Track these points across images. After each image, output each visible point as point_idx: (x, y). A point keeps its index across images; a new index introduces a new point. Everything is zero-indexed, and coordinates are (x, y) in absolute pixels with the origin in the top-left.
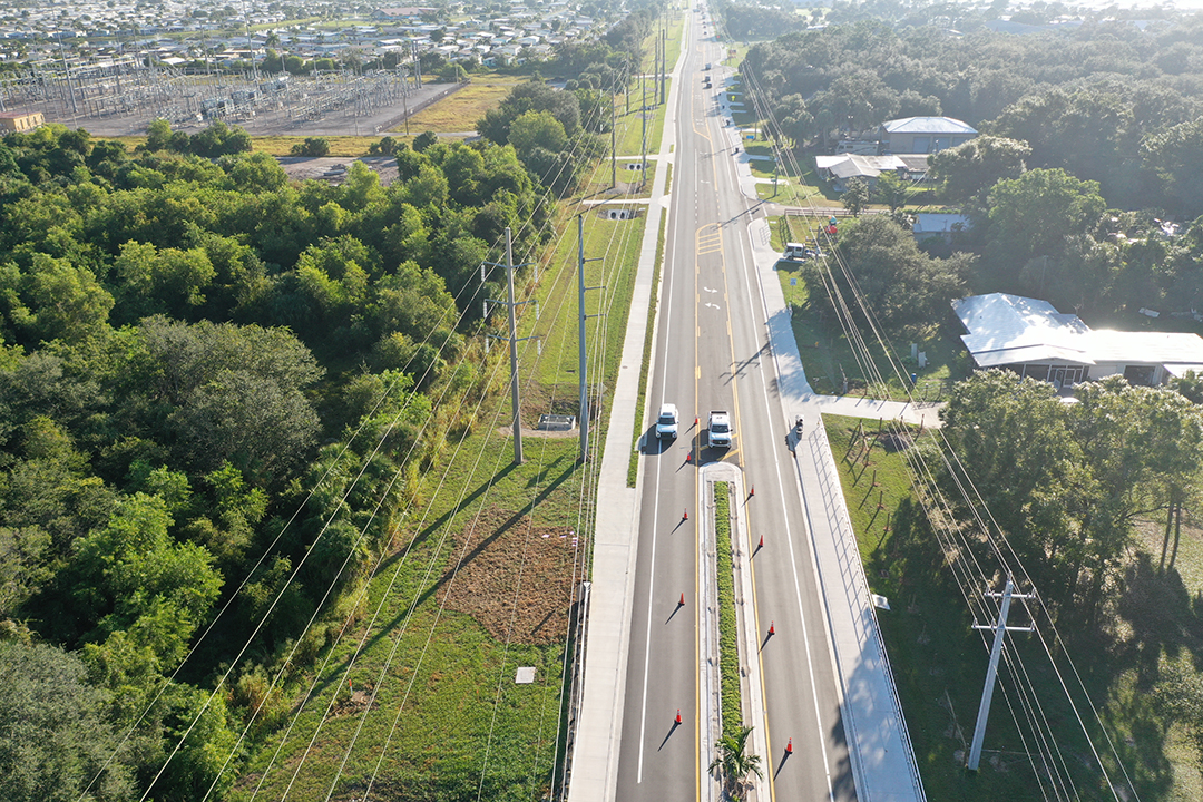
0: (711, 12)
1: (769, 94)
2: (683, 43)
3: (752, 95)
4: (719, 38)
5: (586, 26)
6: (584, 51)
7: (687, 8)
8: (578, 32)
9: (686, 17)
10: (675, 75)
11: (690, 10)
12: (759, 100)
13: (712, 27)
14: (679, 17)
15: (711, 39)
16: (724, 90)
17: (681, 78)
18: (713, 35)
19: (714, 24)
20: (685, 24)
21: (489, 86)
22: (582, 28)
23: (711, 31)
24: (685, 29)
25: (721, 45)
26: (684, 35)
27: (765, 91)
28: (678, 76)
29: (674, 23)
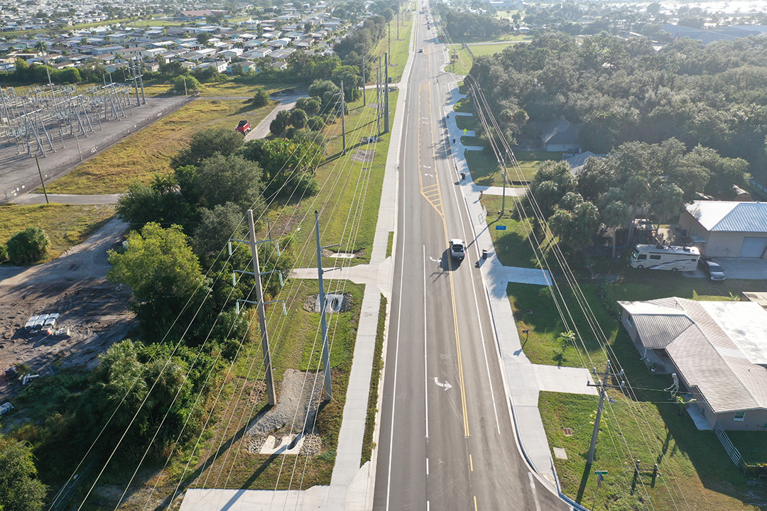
0: (433, 14)
1: (509, 132)
2: (411, 44)
3: (489, 135)
4: (441, 39)
5: (334, 27)
6: (313, 64)
7: (415, 10)
8: (326, 34)
9: (415, 19)
10: (402, 86)
11: (417, 12)
12: (498, 140)
13: (434, 27)
14: (409, 18)
15: (433, 40)
16: (450, 109)
17: (408, 89)
18: (436, 35)
19: (436, 24)
20: (414, 25)
21: (214, 102)
22: (331, 29)
23: (434, 32)
24: (413, 30)
25: (443, 46)
26: (412, 35)
27: (503, 128)
28: (406, 87)
29: (405, 23)
